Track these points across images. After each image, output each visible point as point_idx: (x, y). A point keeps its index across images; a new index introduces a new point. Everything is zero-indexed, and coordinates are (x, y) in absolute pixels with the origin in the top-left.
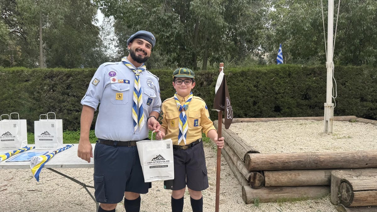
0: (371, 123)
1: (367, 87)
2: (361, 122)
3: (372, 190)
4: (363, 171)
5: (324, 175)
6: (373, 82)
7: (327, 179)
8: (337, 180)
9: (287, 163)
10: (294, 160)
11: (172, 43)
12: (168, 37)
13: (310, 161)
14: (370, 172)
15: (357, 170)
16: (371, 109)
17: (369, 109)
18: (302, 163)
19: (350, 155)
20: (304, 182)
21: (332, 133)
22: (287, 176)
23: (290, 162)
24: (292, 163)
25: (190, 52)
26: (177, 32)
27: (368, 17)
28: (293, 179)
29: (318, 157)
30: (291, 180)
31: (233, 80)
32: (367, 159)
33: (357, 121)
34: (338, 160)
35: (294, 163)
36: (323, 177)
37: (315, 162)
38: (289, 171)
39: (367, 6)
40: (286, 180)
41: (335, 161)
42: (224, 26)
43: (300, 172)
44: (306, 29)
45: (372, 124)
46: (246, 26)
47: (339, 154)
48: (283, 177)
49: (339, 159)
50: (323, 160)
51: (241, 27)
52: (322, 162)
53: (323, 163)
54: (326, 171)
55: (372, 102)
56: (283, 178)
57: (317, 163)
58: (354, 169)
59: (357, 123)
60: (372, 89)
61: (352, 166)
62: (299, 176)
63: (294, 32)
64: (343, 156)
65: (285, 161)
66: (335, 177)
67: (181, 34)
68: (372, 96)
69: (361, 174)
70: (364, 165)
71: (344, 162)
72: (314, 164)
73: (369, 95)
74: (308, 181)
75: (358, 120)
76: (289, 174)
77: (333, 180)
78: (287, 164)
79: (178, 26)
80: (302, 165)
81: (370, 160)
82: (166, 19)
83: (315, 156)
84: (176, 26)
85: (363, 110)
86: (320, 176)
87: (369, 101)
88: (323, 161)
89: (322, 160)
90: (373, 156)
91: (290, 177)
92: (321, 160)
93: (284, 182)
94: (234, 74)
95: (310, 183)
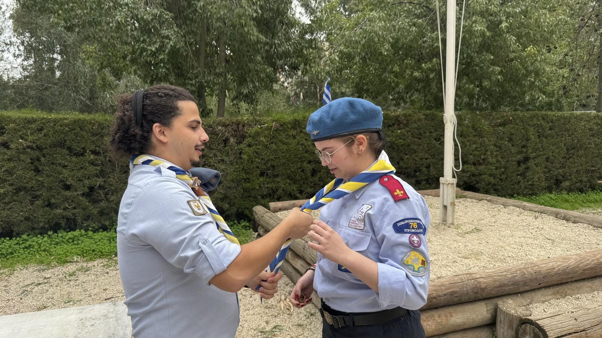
0: (486, 200)
1: (468, 144)
2: (471, 198)
3: (570, 334)
4: (533, 294)
5: (485, 309)
7: (490, 315)
9: (435, 298)
10: (444, 293)
11: (162, 65)
12: (154, 54)
13: (467, 291)
14: (542, 295)
15: (526, 295)
18: (456, 295)
19: (518, 272)
20: (459, 326)
21: (453, 224)
22: (434, 319)
23: (439, 296)
24: (442, 298)
25: (194, 81)
26: (171, 45)
27: (472, 40)
28: (444, 323)
29: (476, 281)
30: (441, 325)
31: (280, 135)
32: (540, 276)
34: (504, 284)
35: (446, 297)
36: (485, 313)
37: (475, 292)
38: (436, 310)
39: (474, 25)
40: (433, 326)
41: (500, 286)
43: (451, 309)
45: (489, 201)
46: (291, 43)
47: (505, 274)
48: (429, 323)
49: (506, 282)
50: (485, 285)
52: (483, 289)
53: (486, 291)
54: (487, 302)
55: (474, 164)
56: (429, 325)
57: (477, 293)
58: (521, 293)
59: (464, 199)
61: (521, 289)
62: (452, 316)
63: (367, 57)
64: (510, 276)
65: (432, 296)
68: (474, 155)
69: (532, 300)
70: (536, 285)
71: (513, 284)
72: (472, 294)
74: (465, 324)
75: (465, 194)
76: (437, 315)
78: (435, 300)
79: (172, 35)
80: (456, 298)
81: (544, 277)
83: (473, 281)
84: (170, 34)
86: (480, 312)
87: (471, 164)
88: (485, 288)
89: (483, 286)
90: (547, 270)
91: (439, 321)
92: (482, 287)
93: (430, 330)
94: (281, 126)
95: (466, 327)
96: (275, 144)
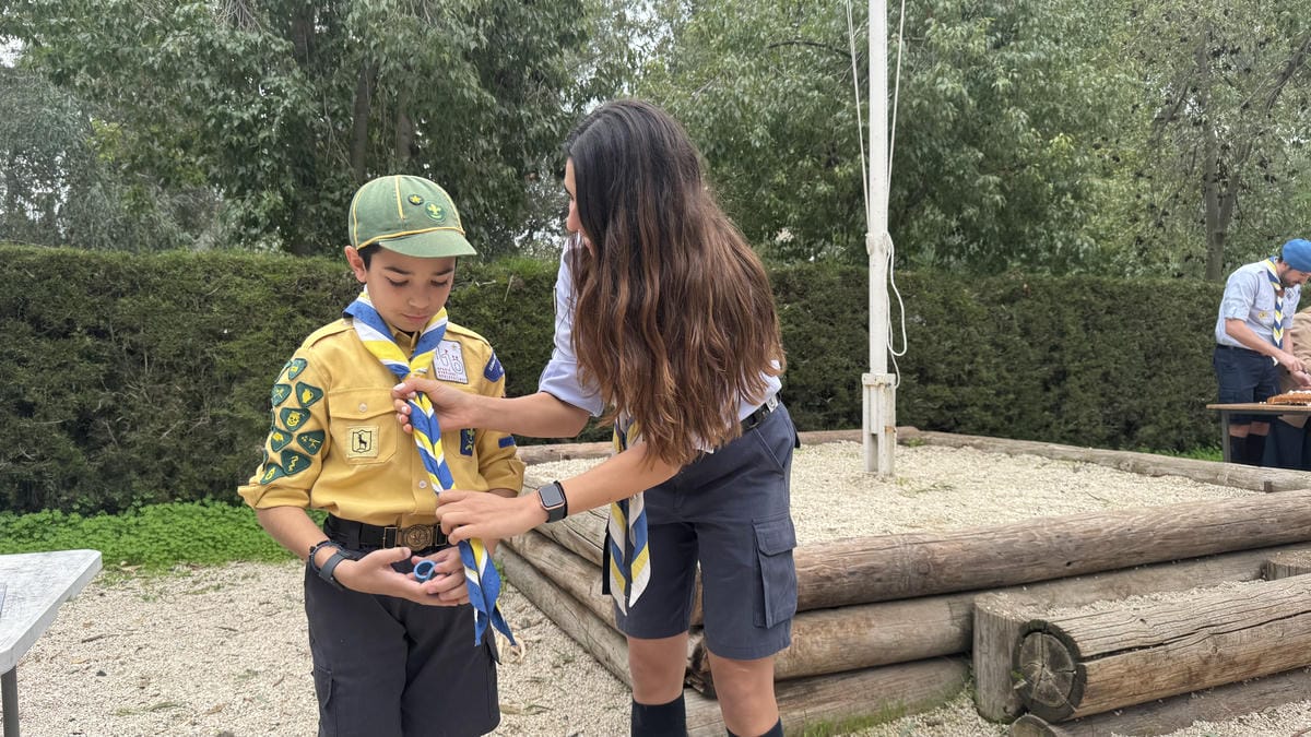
0: (972, 445)
2: (940, 444)
3: (1130, 649)
4: (1055, 588)
5: (948, 615)
6: (948, 322)
7: (958, 630)
8: (1002, 628)
9: (828, 578)
10: (851, 568)
11: (266, 152)
12: (244, 128)
13: (904, 565)
14: (1076, 591)
15: (1038, 589)
16: (949, 407)
17: (941, 407)
18: (877, 576)
19: (1020, 534)
20: (887, 650)
21: (891, 475)
22: (830, 631)
23: (839, 576)
24: (845, 580)
25: (338, 193)
26: (286, 108)
28: (851, 641)
29: (925, 548)
30: (845, 645)
31: (524, 303)
32: (1070, 544)
33: (927, 443)
34: (989, 557)
35: (852, 578)
36: (947, 623)
37: (921, 571)
38: (832, 613)
40: (827, 647)
41: (979, 562)
42: (480, 105)
43: (869, 612)
44: (758, 144)
45: (977, 447)
47: (991, 535)
48: (818, 638)
49: (992, 553)
50: (943, 558)
51: (539, 117)
52: (940, 567)
53: (946, 570)
54: (951, 599)
55: (950, 384)
56: (817, 643)
57: (926, 574)
58: (1030, 584)
59: (926, 447)
60: (949, 344)
61: (1029, 573)
62: (870, 626)
64: (1001, 541)
65: (821, 574)
66: (993, 620)
67: (303, 118)
68: (949, 364)
69: (1054, 600)
70: (1058, 566)
71: (1009, 559)
72: (915, 575)
73: (942, 362)
74: (900, 646)
75: (928, 437)
76: (835, 623)
77: (988, 629)
78: (828, 584)
80: (879, 583)
81: (1078, 548)
82: (240, 54)
83: (916, 547)
85: (926, 409)
86: (933, 622)
87: (942, 383)
88: (946, 563)
89: (941, 559)
90: (1085, 532)
91: (840, 635)
92: (939, 561)
93: (821, 656)
94: (528, 284)
95: (905, 653)
96: (515, 324)
